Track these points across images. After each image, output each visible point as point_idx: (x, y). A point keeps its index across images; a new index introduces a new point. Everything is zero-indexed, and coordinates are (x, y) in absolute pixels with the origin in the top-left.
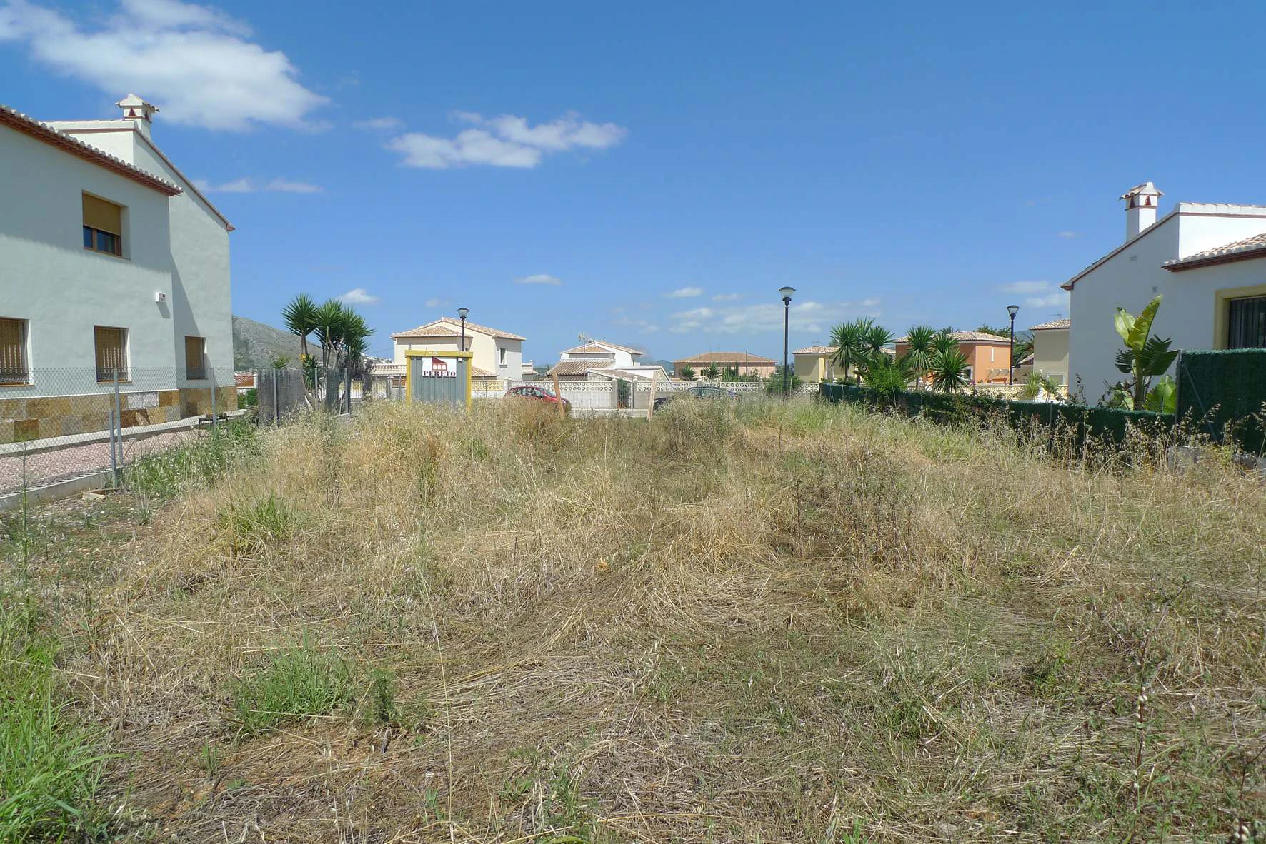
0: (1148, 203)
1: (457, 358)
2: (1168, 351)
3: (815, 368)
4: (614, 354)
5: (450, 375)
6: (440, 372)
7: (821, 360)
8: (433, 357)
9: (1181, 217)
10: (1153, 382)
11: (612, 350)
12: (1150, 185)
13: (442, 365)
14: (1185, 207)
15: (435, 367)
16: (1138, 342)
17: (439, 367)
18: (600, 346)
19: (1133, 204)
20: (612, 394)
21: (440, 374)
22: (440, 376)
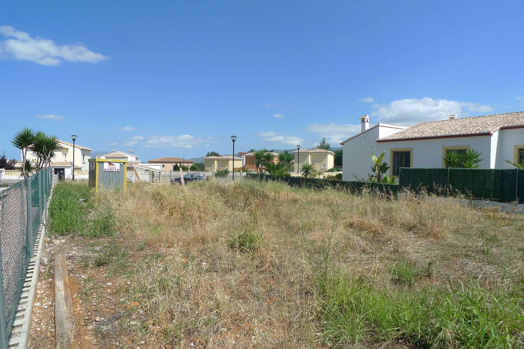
0: (367, 121)
1: (120, 163)
2: (387, 167)
3: (213, 165)
4: (127, 157)
5: (117, 171)
6: (112, 169)
7: (216, 161)
8: (109, 162)
9: (379, 127)
10: (384, 175)
11: (127, 156)
12: (368, 116)
13: (113, 166)
14: (380, 124)
15: (110, 167)
16: (379, 164)
17: (112, 167)
18: (120, 153)
19: (363, 121)
20: (150, 176)
21: (112, 170)
22: (112, 171)
